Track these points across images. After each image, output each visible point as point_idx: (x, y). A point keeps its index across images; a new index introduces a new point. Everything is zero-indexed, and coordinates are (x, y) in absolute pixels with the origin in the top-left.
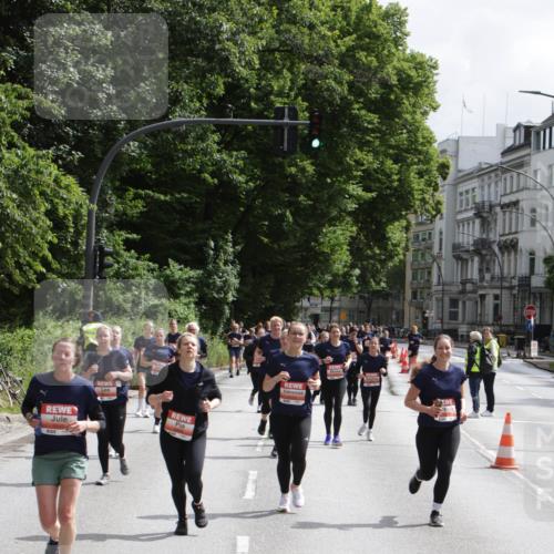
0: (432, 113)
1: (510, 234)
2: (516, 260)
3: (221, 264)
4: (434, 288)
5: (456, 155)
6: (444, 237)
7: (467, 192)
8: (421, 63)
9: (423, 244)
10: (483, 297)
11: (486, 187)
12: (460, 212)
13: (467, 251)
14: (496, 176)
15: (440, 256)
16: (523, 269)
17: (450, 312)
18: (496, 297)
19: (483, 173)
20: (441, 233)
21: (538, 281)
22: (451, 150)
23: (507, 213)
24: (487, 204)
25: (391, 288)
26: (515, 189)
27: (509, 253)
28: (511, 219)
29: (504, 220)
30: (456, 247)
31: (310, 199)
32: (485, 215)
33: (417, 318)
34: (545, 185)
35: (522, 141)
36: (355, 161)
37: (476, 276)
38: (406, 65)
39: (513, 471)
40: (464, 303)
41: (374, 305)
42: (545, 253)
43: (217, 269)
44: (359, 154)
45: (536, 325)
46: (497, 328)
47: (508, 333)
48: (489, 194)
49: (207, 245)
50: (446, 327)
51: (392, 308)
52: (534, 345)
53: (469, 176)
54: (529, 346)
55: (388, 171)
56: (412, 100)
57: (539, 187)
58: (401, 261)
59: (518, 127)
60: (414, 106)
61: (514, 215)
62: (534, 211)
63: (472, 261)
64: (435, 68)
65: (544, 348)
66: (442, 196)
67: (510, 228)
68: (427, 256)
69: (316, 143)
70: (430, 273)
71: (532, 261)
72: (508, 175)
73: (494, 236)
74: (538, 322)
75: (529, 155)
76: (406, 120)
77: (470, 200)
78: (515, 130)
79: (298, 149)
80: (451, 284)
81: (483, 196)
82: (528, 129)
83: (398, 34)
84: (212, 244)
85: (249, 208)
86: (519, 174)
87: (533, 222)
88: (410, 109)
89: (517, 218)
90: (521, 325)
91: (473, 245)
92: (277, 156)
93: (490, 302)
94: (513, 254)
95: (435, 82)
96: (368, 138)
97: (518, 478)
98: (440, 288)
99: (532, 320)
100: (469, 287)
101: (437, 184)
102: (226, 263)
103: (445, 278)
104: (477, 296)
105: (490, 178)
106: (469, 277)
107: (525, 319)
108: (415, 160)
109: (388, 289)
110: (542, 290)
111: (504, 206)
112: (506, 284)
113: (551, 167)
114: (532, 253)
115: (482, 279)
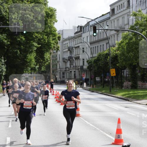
0: (55, 23)
1: (77, 55)
2: (79, 61)
4: (58, 70)
5: (62, 34)
7: (66, 44)
8: (52, 10)
9: (55, 58)
10: (71, 72)
12: (64, 49)
13: (66, 60)
14: (73, 39)
15: (59, 61)
16: (81, 64)
17: (63, 76)
18: (75, 72)
19: (70, 39)
20: (59, 55)
21: (85, 67)
22: (61, 33)
23: (77, 49)
24: (71, 47)
25: (47, 70)
26: (78, 43)
27: (77, 60)
28: (77, 51)
29: (76, 51)
30: (63, 59)
31: (24, 47)
32: (71, 50)
33: (54, 78)
34: (86, 42)
35: (80, 30)
36: (35, 36)
37: (69, 66)
40: (66, 73)
42: (87, 59)
44: (36, 35)
45: (85, 79)
46: (75, 80)
47: (78, 81)
48: (72, 44)
50: (62, 80)
51: (47, 75)
52: (85, 84)
53: (66, 40)
54: (84, 84)
55: (44, 38)
56: (50, 20)
57: (84, 42)
58: (49, 63)
59: (78, 26)
60: (51, 21)
61: (78, 50)
62: (83, 48)
63: (68, 62)
64: (55, 11)
65: (87, 85)
66: (59, 45)
67: (77, 53)
68: (56, 61)
69: (25, 32)
70: (57, 66)
71: (84, 62)
72: (76, 39)
73: (73, 55)
75: (82, 34)
76: (49, 25)
77: (67, 46)
78: (78, 27)
79: (20, 34)
80: (62, 69)
81: (70, 45)
82: (81, 27)
83: (46, 2)
85: (8, 50)
86: (79, 39)
87: (83, 51)
88: (50, 22)
89: (79, 50)
90: (81, 79)
91: (68, 58)
92: (15, 36)
93: (73, 73)
95: (56, 15)
97: (81, 119)
98: (60, 70)
99: (84, 77)
100: (67, 69)
101: (58, 42)
102: (2, 65)
103: (61, 67)
104: (69, 71)
105: (72, 40)
106: (67, 66)
107: (82, 77)
108: (52, 36)
109: (46, 70)
110: (86, 69)
111: (75, 48)
112: (77, 68)
113: (87, 37)
114: (83, 60)
115: (71, 67)
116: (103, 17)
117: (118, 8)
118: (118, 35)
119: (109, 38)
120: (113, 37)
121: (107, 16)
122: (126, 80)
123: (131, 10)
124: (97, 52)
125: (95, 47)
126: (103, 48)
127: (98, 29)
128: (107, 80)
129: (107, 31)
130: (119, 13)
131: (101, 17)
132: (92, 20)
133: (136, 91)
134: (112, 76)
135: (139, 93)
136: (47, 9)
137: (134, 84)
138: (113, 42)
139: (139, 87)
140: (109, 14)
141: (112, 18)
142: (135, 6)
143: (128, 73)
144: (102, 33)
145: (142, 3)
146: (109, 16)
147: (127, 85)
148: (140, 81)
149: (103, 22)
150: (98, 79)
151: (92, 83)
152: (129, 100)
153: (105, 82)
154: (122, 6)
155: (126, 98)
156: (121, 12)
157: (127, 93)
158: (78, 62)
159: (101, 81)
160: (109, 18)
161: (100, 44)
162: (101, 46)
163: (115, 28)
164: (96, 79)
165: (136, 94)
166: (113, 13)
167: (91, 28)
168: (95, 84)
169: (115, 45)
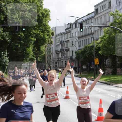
0: (50, 21)
1: (68, 47)
3: (5, 57)
4: (52, 60)
5: (55, 31)
6: (53, 49)
7: (58, 39)
8: (46, 11)
9: (49, 51)
10: (62, 61)
11: (62, 37)
12: (57, 43)
13: (59, 51)
14: (64, 35)
15: (53, 53)
16: (71, 55)
17: (56, 65)
18: (65, 61)
19: (61, 34)
20: (53, 48)
21: (74, 57)
22: (54, 29)
23: (67, 43)
24: (62, 41)
26: (67, 38)
28: (68, 44)
29: (66, 44)
30: (56, 51)
31: (24, 42)
32: (62, 43)
33: (48, 67)
34: (75, 37)
35: (69, 27)
36: (33, 33)
37: (61, 57)
38: (43, 11)
39: (69, 99)
41: (39, 64)
42: (75, 51)
43: (4, 58)
44: (34, 31)
48: (63, 39)
49: (1, 53)
50: (55, 68)
51: (43, 65)
52: (74, 71)
53: (58, 35)
55: (40, 34)
56: (45, 19)
57: (73, 37)
58: (44, 54)
59: (68, 24)
61: (68, 43)
62: (72, 42)
63: (60, 53)
64: (49, 11)
65: (76, 72)
66: (53, 40)
68: (50, 53)
69: (24, 29)
70: (51, 57)
71: (73, 53)
72: (67, 35)
73: (64, 48)
74: (74, 66)
75: (71, 30)
76: (44, 24)
77: (59, 40)
78: (68, 25)
79: (20, 31)
80: (56, 59)
81: (61, 39)
82: (71, 24)
83: (41, 5)
84: (2, 53)
85: (10, 44)
86: (69, 34)
87: (72, 44)
88: (45, 21)
91: (60, 50)
92: (16, 32)
93: (64, 62)
94: (68, 52)
95: (50, 15)
96: (36, 28)
98: (53, 60)
100: (59, 59)
101: (51, 37)
102: (6, 57)
103: (54, 58)
104: (61, 61)
105: (63, 35)
106: (59, 57)
108: (46, 32)
109: (42, 61)
110: (75, 59)
111: (66, 41)
112: (67, 58)
113: (76, 32)
114: (73, 51)
115: (62, 57)
116: (88, 15)
117: (101, 8)
118: (101, 30)
119: (94, 33)
120: (97, 32)
121: (92, 15)
122: (108, 68)
123: (112, 9)
124: (83, 45)
125: (82, 41)
126: (89, 41)
127: (85, 25)
128: (92, 68)
129: (92, 27)
130: (102, 12)
131: (87, 16)
132: (80, 19)
133: (116, 77)
134: (96, 64)
135: (118, 78)
136: (43, 10)
137: (114, 71)
138: (97, 36)
139: (119, 73)
140: (94, 13)
141: (96, 17)
142: (115, 6)
143: (109, 62)
144: (88, 29)
145: (120, 3)
146: (93, 15)
147: (109, 72)
148: (120, 68)
149: (89, 20)
150: (84, 67)
151: (79, 71)
152: (110, 84)
153: (90, 69)
154: (104, 6)
155: (107, 83)
156: (104, 11)
157: (108, 78)
158: (68, 53)
159: (87, 69)
160: (94, 16)
161: (86, 38)
162: (87, 39)
163: (99, 24)
164: (82, 67)
165: (115, 79)
166: (97, 13)
167: (79, 25)
168: (82, 71)
169: (99, 38)
